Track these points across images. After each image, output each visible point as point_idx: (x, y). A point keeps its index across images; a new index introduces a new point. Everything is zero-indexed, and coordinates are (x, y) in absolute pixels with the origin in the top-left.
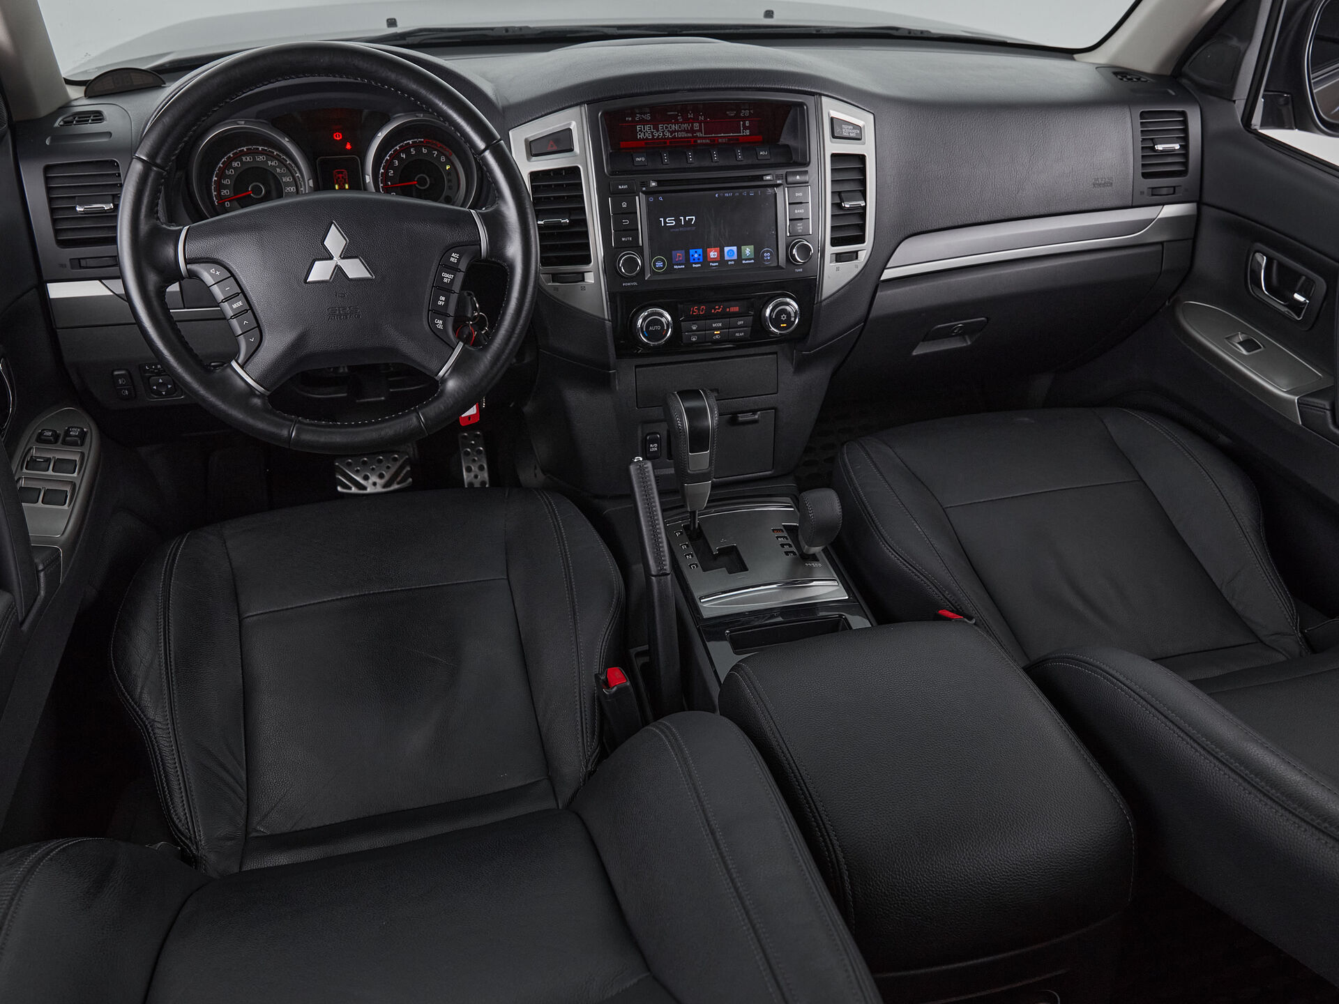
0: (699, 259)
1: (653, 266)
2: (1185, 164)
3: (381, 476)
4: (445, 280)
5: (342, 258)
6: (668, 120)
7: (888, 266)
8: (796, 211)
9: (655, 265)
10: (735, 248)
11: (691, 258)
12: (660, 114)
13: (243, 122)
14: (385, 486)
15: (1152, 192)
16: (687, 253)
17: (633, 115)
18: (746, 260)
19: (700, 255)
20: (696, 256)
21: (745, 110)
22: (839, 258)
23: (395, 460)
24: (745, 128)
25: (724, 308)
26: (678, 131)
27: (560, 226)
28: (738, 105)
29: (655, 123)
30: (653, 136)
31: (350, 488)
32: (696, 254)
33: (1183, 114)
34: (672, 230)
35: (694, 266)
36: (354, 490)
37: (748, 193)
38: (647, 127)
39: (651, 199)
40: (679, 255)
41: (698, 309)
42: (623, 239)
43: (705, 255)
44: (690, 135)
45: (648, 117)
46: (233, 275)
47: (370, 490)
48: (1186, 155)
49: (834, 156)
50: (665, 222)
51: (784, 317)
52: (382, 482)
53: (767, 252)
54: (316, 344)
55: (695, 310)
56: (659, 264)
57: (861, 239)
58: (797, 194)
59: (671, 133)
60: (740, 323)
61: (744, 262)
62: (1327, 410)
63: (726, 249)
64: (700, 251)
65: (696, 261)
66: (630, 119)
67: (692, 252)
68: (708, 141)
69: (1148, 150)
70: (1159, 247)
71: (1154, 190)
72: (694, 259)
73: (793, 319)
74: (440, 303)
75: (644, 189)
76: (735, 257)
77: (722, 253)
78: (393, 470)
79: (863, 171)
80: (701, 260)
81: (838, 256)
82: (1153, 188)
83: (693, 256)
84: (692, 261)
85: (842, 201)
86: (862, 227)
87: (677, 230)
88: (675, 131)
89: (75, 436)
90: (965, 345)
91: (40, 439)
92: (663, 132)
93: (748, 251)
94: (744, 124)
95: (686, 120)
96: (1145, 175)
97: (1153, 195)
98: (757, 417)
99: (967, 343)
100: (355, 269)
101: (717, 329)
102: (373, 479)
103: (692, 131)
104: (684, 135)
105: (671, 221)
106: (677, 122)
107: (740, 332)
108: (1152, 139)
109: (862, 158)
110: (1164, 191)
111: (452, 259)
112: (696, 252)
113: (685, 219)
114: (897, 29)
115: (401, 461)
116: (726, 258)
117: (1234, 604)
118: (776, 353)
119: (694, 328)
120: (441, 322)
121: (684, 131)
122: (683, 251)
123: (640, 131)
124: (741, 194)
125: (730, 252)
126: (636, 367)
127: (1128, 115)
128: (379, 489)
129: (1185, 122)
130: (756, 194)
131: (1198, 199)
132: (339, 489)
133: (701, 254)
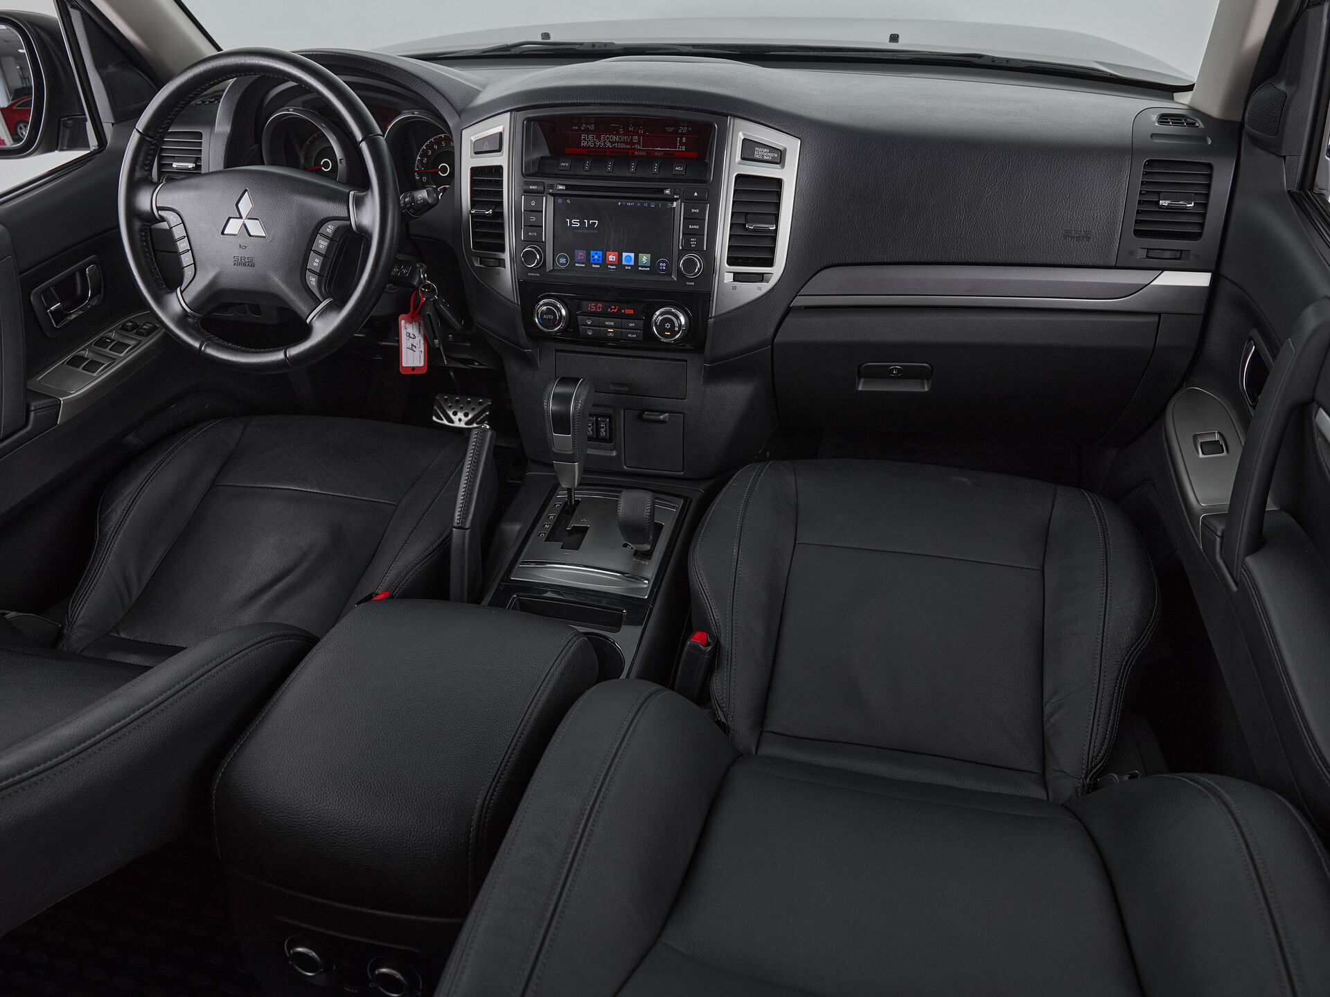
0: (598, 260)
1: (555, 261)
2: (1202, 225)
3: (466, 415)
4: (321, 246)
5: (249, 219)
6: (610, 131)
7: (801, 292)
8: (690, 227)
9: (559, 261)
10: (632, 255)
11: (592, 259)
12: (604, 124)
13: (292, 110)
14: (467, 423)
15: (1148, 252)
16: (588, 254)
17: (580, 124)
18: (642, 267)
19: (599, 257)
20: (596, 257)
21: (683, 127)
22: (738, 277)
23: (480, 404)
24: (682, 144)
25: (619, 310)
26: (618, 142)
27: (485, 216)
28: (677, 122)
29: (598, 134)
30: (595, 145)
31: (442, 420)
32: (596, 255)
33: (1210, 166)
34: (576, 231)
35: (593, 266)
36: (445, 422)
37: (649, 205)
38: (590, 136)
39: (560, 201)
40: (580, 254)
41: (596, 306)
42: (530, 234)
43: (605, 257)
44: (628, 146)
45: (592, 127)
46: (183, 222)
47: (457, 424)
48: (1204, 215)
49: (739, 177)
50: (571, 223)
51: (668, 326)
52: (465, 419)
53: (663, 262)
54: (225, 283)
55: (592, 306)
56: (563, 260)
57: (770, 262)
58: (693, 210)
59: (612, 143)
60: (631, 325)
61: (640, 268)
62: (1218, 536)
63: (625, 254)
64: (600, 253)
65: (596, 262)
66: (576, 128)
67: (592, 253)
68: (644, 153)
69: (1147, 204)
70: (1156, 319)
71: (1150, 251)
72: (594, 260)
73: (677, 329)
74: (315, 264)
75: (551, 191)
76: (632, 263)
77: (620, 258)
78: (476, 412)
79: (779, 194)
80: (600, 262)
81: (737, 275)
82: (1148, 249)
83: (593, 256)
84: (592, 261)
85: (747, 222)
86: (772, 250)
87: (581, 231)
88: (616, 142)
89: (145, 329)
90: (922, 390)
91: (124, 328)
92: (604, 142)
93: (645, 258)
94: (681, 140)
95: (627, 133)
96: (1138, 233)
97: (1148, 257)
98: (661, 417)
99: (924, 388)
100: (256, 228)
101: (611, 327)
102: (460, 415)
103: (631, 143)
104: (623, 146)
105: (576, 223)
106: (618, 134)
107: (632, 334)
108: (1159, 193)
109: (779, 182)
110: (1167, 254)
111: (328, 230)
112: (596, 254)
113: (588, 222)
114: (980, 56)
115: (484, 406)
116: (624, 263)
117: (1047, 726)
118: (686, 361)
119: (589, 323)
120: (314, 280)
121: (624, 142)
122: (585, 252)
123: (584, 139)
124: (642, 204)
125: (628, 258)
126: (556, 351)
127: (1128, 163)
128: (462, 425)
129: (1210, 176)
130: (657, 206)
131: (1213, 268)
132: (434, 418)
133: (601, 255)
